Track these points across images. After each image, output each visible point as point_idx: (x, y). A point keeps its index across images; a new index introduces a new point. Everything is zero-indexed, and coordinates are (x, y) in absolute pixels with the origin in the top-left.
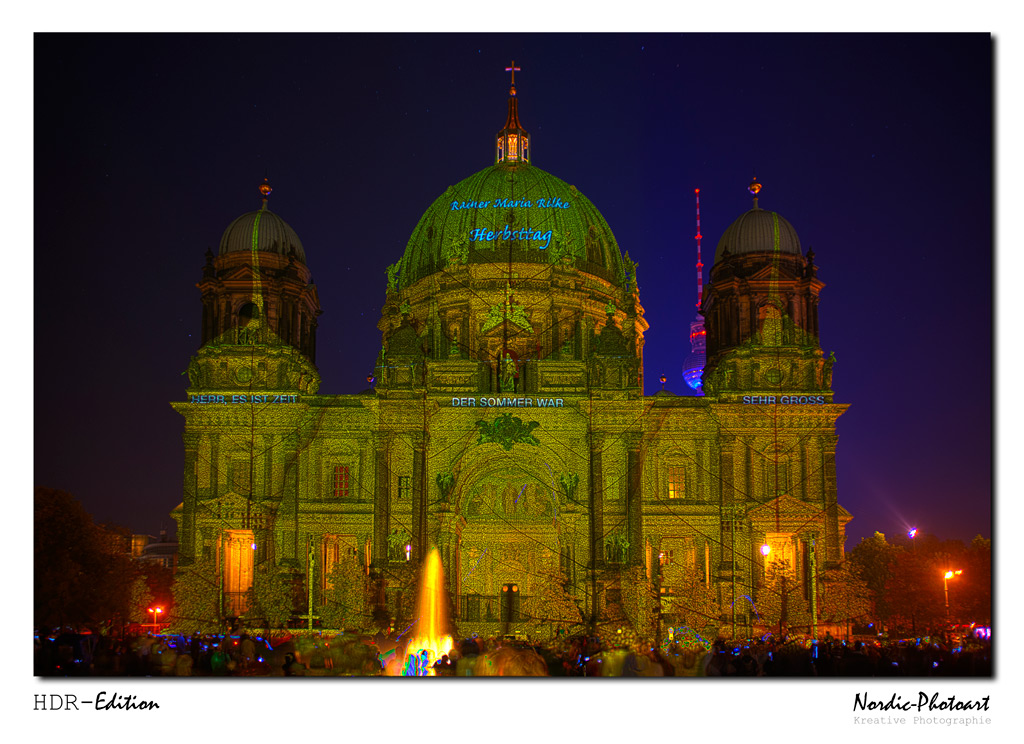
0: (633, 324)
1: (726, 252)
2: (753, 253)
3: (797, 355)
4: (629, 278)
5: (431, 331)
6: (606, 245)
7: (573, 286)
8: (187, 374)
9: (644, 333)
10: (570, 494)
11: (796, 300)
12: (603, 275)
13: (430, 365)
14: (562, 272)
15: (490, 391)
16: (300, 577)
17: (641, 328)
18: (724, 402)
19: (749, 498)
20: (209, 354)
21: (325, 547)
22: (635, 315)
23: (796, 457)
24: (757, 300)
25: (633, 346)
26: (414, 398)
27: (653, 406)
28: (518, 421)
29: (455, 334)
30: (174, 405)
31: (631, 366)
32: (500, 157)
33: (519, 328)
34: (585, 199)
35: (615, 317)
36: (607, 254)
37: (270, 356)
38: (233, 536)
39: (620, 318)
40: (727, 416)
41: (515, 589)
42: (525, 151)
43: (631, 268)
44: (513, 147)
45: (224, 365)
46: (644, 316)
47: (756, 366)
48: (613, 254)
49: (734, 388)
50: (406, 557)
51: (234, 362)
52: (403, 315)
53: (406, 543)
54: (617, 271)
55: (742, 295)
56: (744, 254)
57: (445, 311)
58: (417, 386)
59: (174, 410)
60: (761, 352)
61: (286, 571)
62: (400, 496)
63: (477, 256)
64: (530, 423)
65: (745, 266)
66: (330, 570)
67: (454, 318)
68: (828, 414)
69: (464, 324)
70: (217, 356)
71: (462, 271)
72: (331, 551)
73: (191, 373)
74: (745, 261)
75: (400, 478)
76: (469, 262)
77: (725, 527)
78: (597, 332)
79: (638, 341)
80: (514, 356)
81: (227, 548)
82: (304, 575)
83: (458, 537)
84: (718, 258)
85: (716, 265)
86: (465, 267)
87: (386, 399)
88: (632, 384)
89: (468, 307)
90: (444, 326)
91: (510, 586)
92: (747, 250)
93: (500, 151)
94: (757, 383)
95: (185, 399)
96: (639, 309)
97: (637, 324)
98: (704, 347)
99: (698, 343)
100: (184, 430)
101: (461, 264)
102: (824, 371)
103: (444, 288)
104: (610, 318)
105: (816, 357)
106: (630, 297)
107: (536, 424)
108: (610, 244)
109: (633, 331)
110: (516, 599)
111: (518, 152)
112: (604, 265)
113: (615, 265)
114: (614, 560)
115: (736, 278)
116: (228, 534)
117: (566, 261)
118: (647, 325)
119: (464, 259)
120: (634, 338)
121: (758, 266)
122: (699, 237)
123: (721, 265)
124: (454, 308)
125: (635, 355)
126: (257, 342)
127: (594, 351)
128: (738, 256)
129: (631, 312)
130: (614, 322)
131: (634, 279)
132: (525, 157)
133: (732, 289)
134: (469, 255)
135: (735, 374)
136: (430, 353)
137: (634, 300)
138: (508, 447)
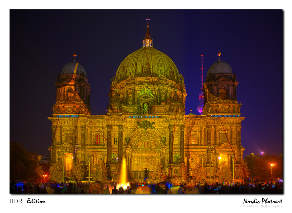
0: (183, 94)
1: (210, 73)
2: (218, 73)
3: (230, 103)
4: (181, 81)
5: (124, 97)
6: (175, 72)
7: (165, 84)
8: (53, 109)
9: (186, 97)
10: (164, 143)
11: (230, 87)
12: (174, 80)
13: (123, 106)
14: (162, 79)
15: (141, 114)
16: (86, 167)
17: (185, 95)
18: (209, 116)
19: (215, 144)
20: (59, 103)
21: (93, 158)
22: (183, 92)
23: (229, 132)
24: (219, 87)
25: (182, 100)
26: (119, 116)
27: (188, 118)
28: (149, 122)
29: (131, 97)
30: (49, 118)
31: (182, 106)
32: (144, 46)
33: (149, 95)
34: (169, 58)
35: (177, 92)
36: (175, 74)
37: (77, 104)
38: (67, 155)
39: (179, 93)
40: (209, 120)
41: (148, 169)
42: (151, 44)
43: (182, 78)
44: (148, 43)
45: (63, 107)
46: (186, 92)
47: (218, 106)
48: (177, 74)
49: (212, 113)
50: (116, 161)
51: (66, 106)
52: (115, 92)
53: (116, 157)
54: (178, 79)
55: (215, 86)
56: (215, 74)
57: (128, 91)
58: (120, 112)
59: (49, 119)
60: (220, 102)
61: (82, 165)
62: (115, 144)
63: (137, 75)
64: (152, 123)
65: (216, 77)
66: (95, 165)
67: (130, 93)
68: (239, 120)
69: (133, 94)
70: (61, 104)
71: (133, 79)
72: (95, 159)
73: (54, 109)
74: (216, 76)
75: (115, 138)
76: (135, 76)
77: (208, 152)
78: (172, 96)
79: (184, 99)
80: (148, 104)
81: (65, 159)
82: (87, 166)
83: (132, 155)
84: (208, 75)
85: (207, 77)
86: (133, 78)
87: (110, 116)
88: (182, 112)
89: (134, 90)
90: (128, 95)
91: (146, 169)
92: (216, 73)
93: (144, 44)
94: (218, 111)
95: (52, 116)
96: (184, 90)
97: (184, 94)
98: (203, 101)
99: (201, 100)
100: (52, 125)
101: (132, 77)
102: (238, 108)
103: (127, 84)
104: (176, 93)
105: (236, 103)
106: (182, 87)
107: (154, 123)
108: (176, 71)
109: (183, 96)
110: (148, 172)
111: (149, 44)
112: (174, 78)
113: (178, 77)
114: (176, 161)
115: (213, 81)
116: (65, 155)
117: (163, 76)
118: (187, 95)
119: (133, 76)
120: (183, 98)
121: (220, 77)
122: (202, 69)
123: (208, 77)
124: (130, 90)
125: (183, 103)
126: (73, 100)
127: (171, 102)
128: (213, 74)
129: (182, 91)
130: (177, 94)
131: (183, 81)
132: (151, 46)
133: (212, 84)
134: (135, 75)
135: (212, 109)
136: (123, 103)
137: (183, 87)
138: (146, 130)
